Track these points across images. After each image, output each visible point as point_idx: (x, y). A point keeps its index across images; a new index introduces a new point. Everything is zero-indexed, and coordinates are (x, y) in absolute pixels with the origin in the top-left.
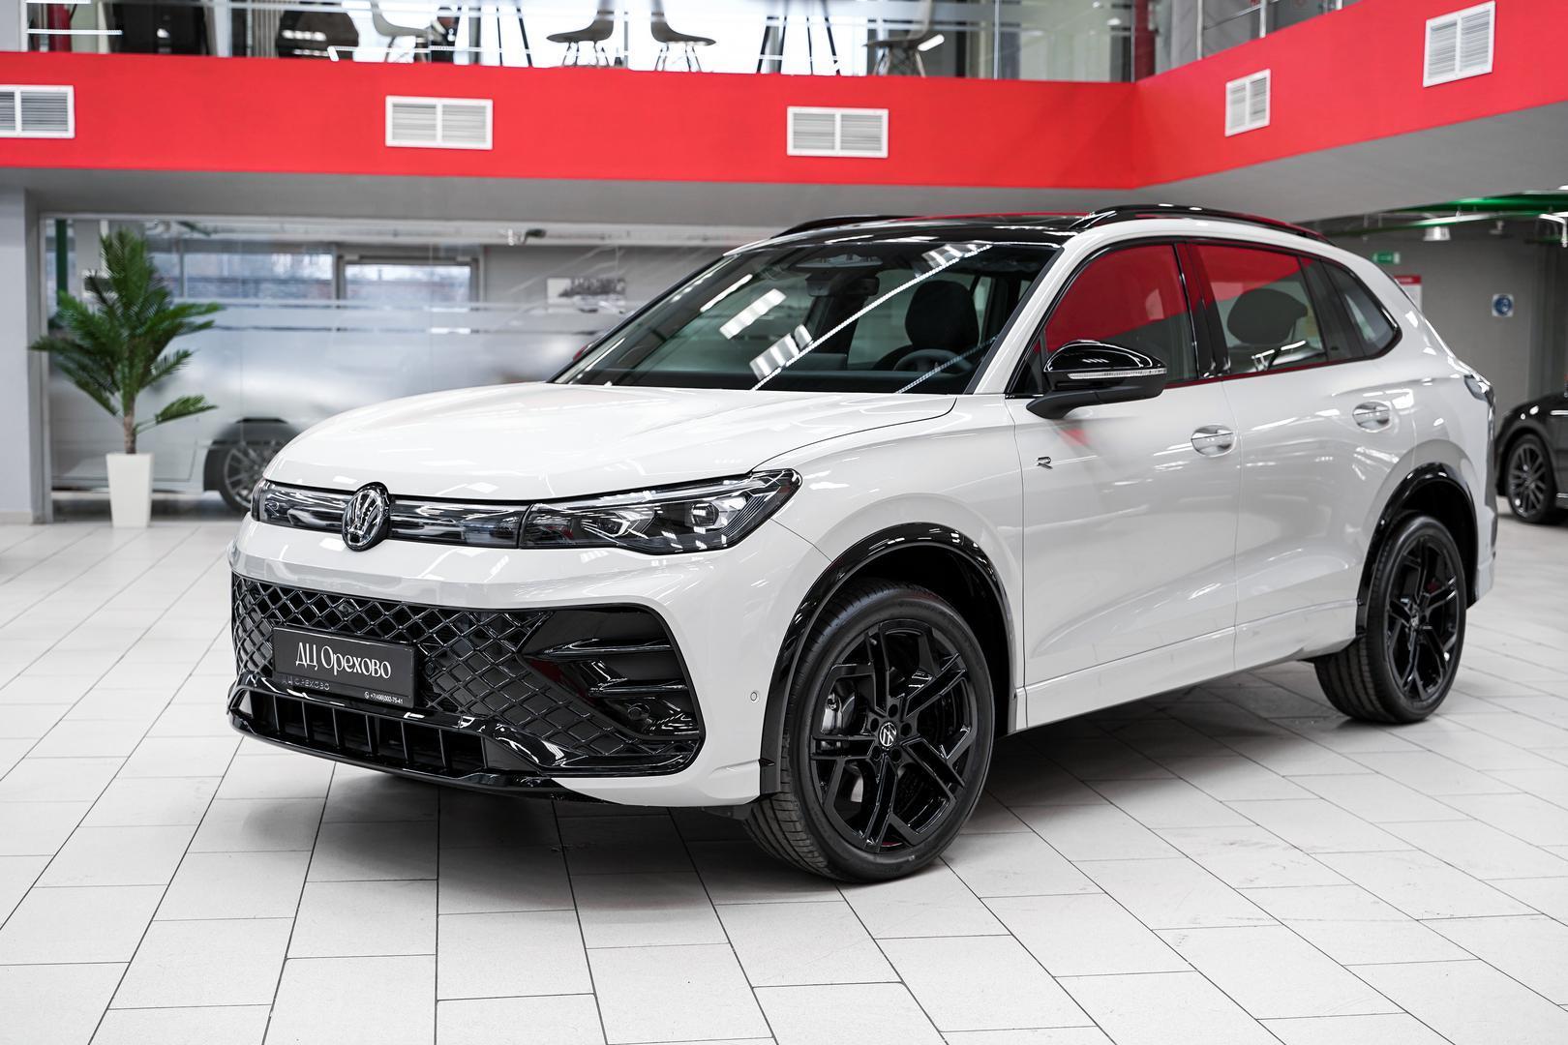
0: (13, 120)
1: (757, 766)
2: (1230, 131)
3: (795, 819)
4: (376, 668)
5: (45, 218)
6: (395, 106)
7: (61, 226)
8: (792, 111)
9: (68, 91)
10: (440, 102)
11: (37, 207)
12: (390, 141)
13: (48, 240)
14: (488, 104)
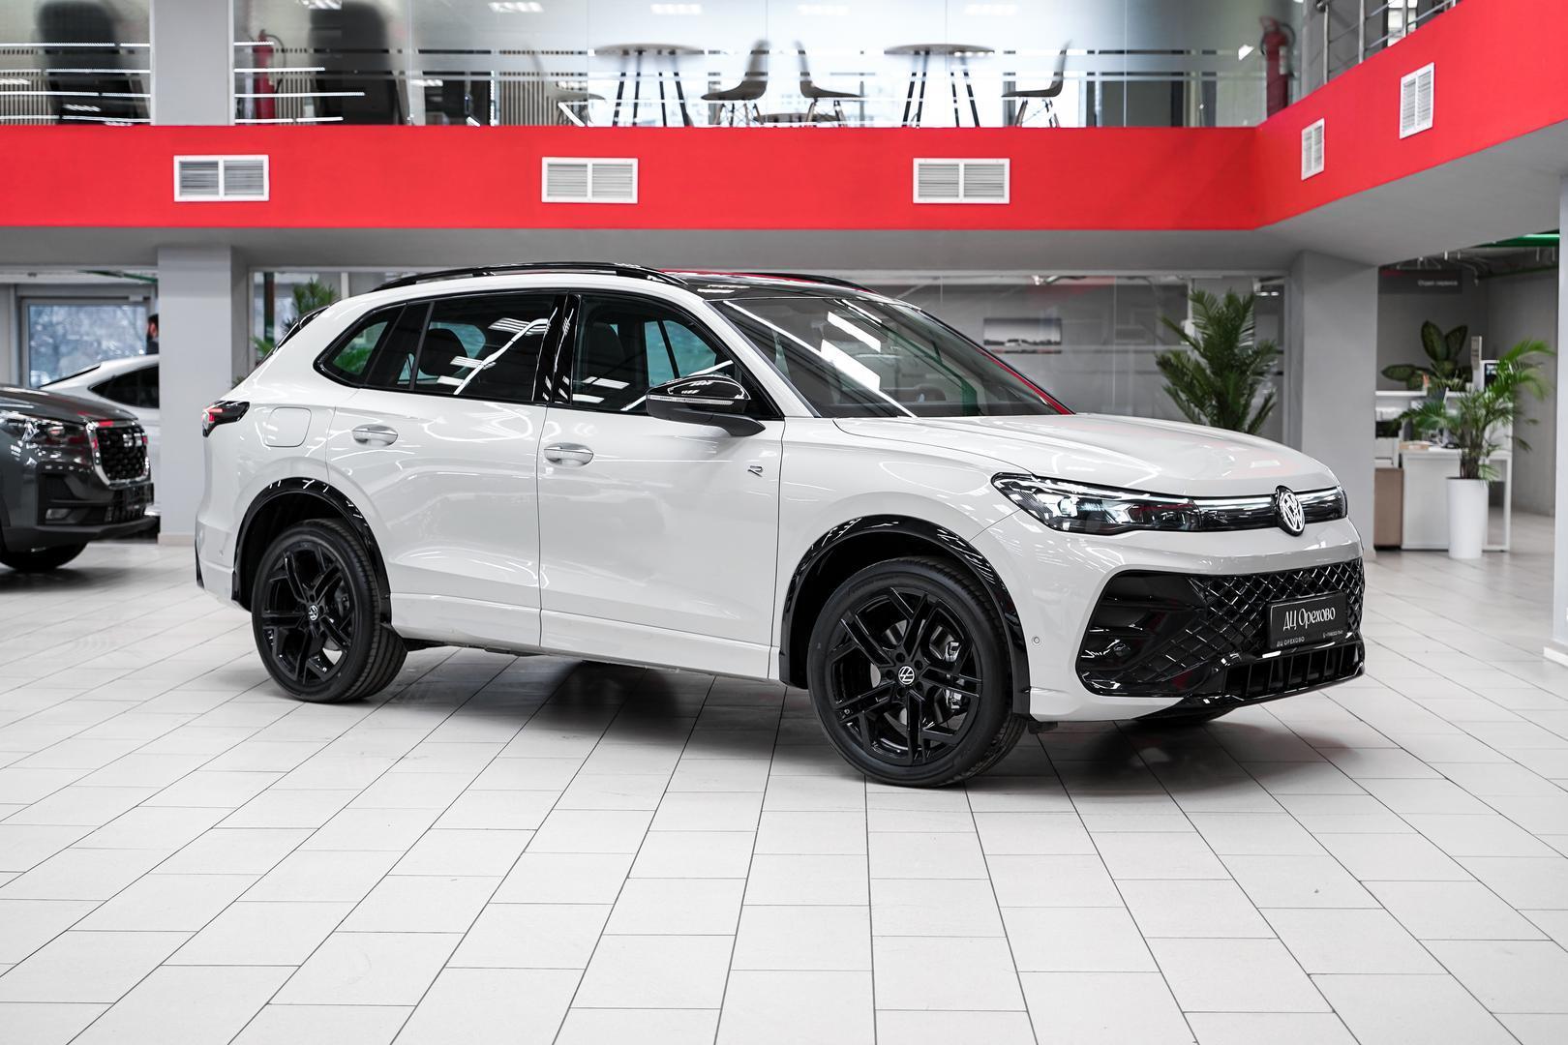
0: (217, 186)
2: (1304, 176)
5: (254, 271)
6: (550, 165)
7: (268, 277)
8: (917, 162)
9: (264, 159)
10: (590, 162)
12: (545, 199)
14: (634, 162)
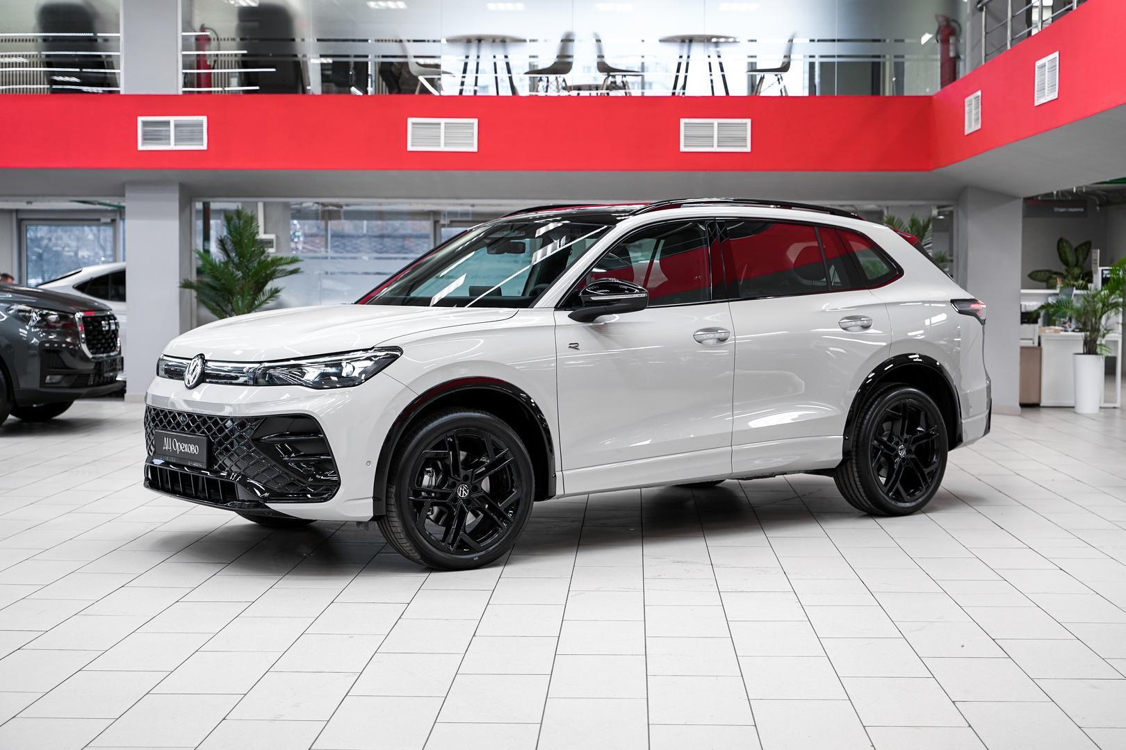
0: (169, 139)
1: (372, 500)
2: (967, 132)
3: (400, 531)
4: (193, 449)
5: (196, 201)
6: (413, 124)
7: (206, 205)
8: (683, 121)
9: (204, 119)
10: (443, 121)
11: (188, 195)
12: (410, 148)
13: (198, 211)
14: (475, 122)
